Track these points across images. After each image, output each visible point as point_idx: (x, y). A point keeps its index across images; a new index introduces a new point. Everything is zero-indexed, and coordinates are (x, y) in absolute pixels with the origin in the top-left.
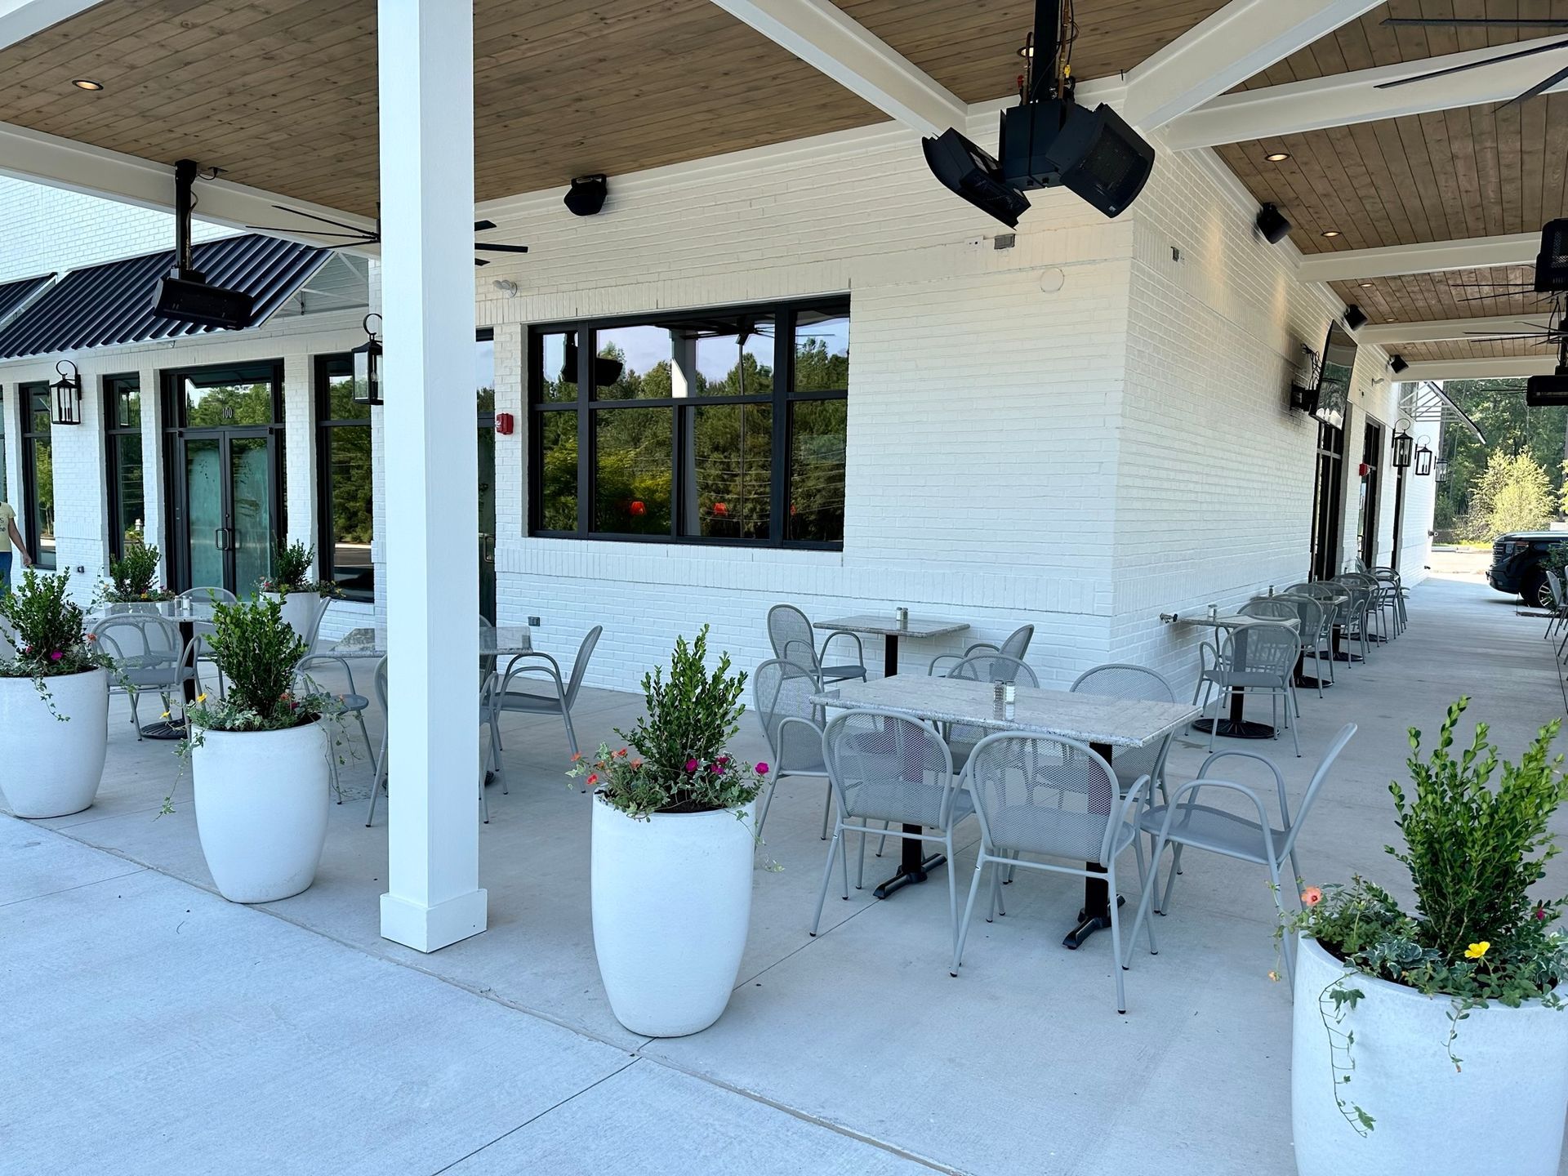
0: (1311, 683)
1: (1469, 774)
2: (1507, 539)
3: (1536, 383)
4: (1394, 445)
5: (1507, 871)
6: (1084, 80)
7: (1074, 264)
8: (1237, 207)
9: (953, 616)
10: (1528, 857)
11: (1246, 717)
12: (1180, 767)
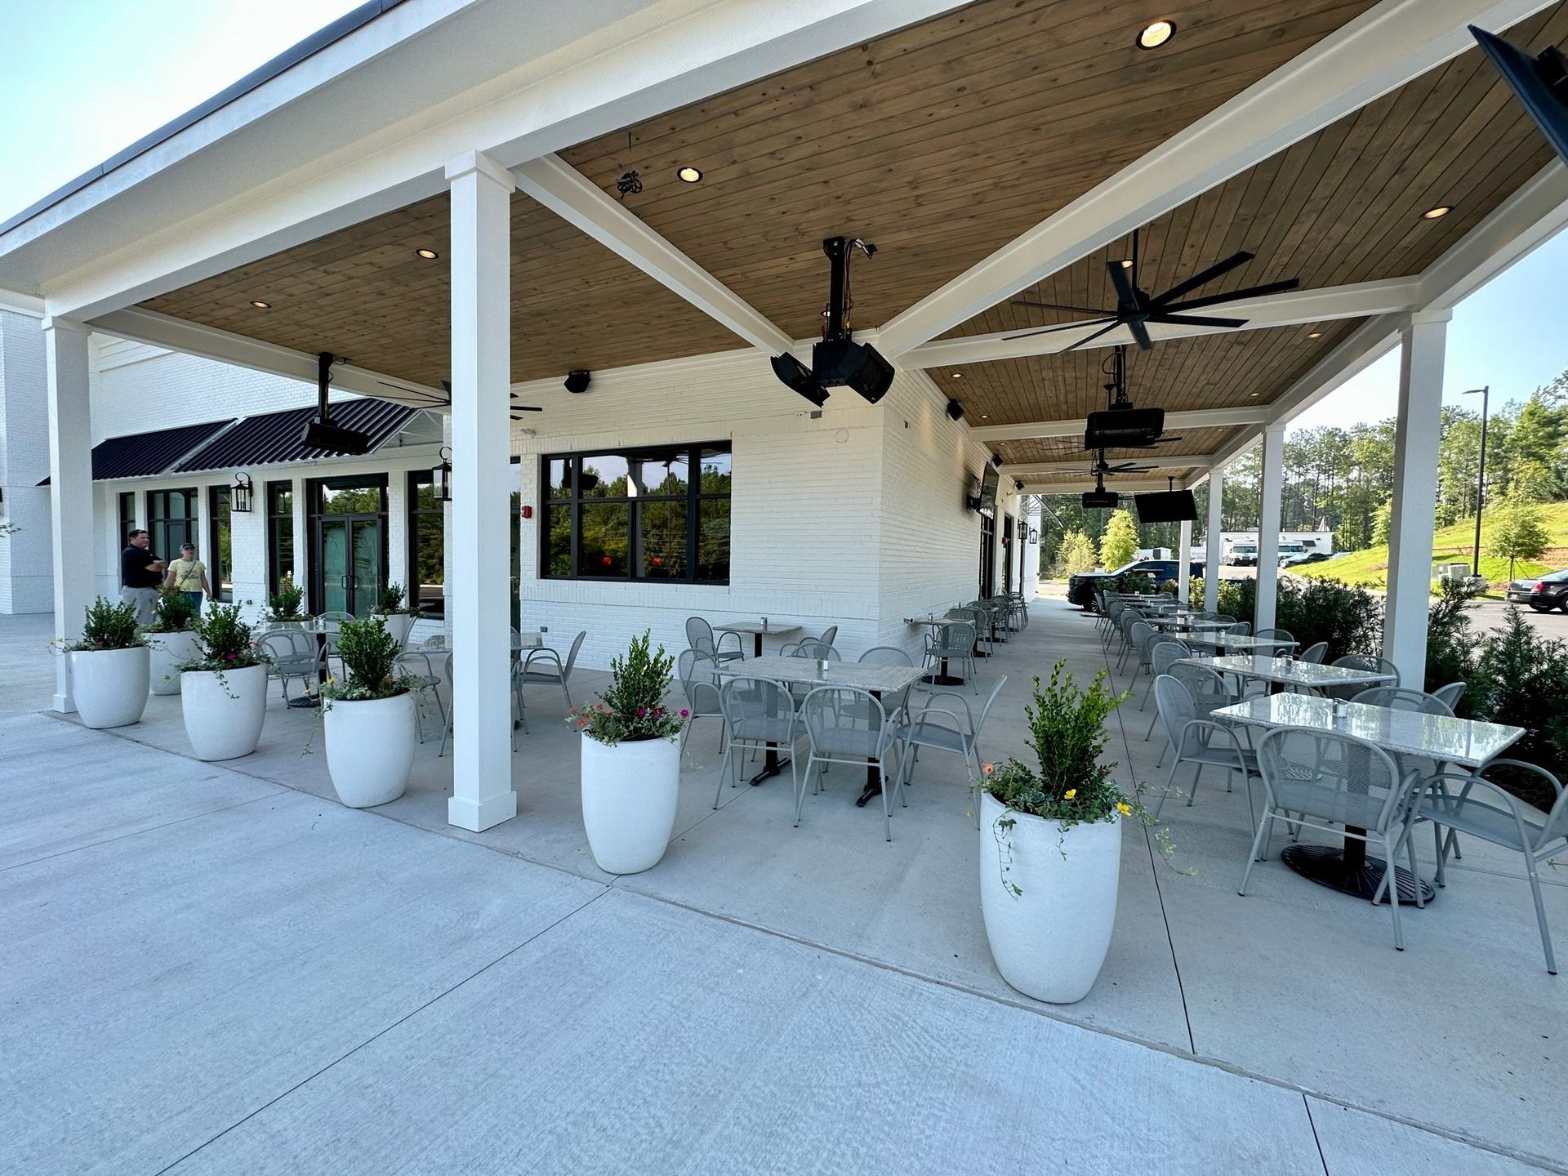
0: (981, 655)
1: (1064, 700)
2: (1076, 577)
3: (1087, 496)
4: (1019, 528)
5: (1084, 751)
6: (856, 330)
7: (854, 428)
8: (937, 401)
9: (794, 622)
10: (1094, 743)
11: (949, 674)
12: (916, 702)
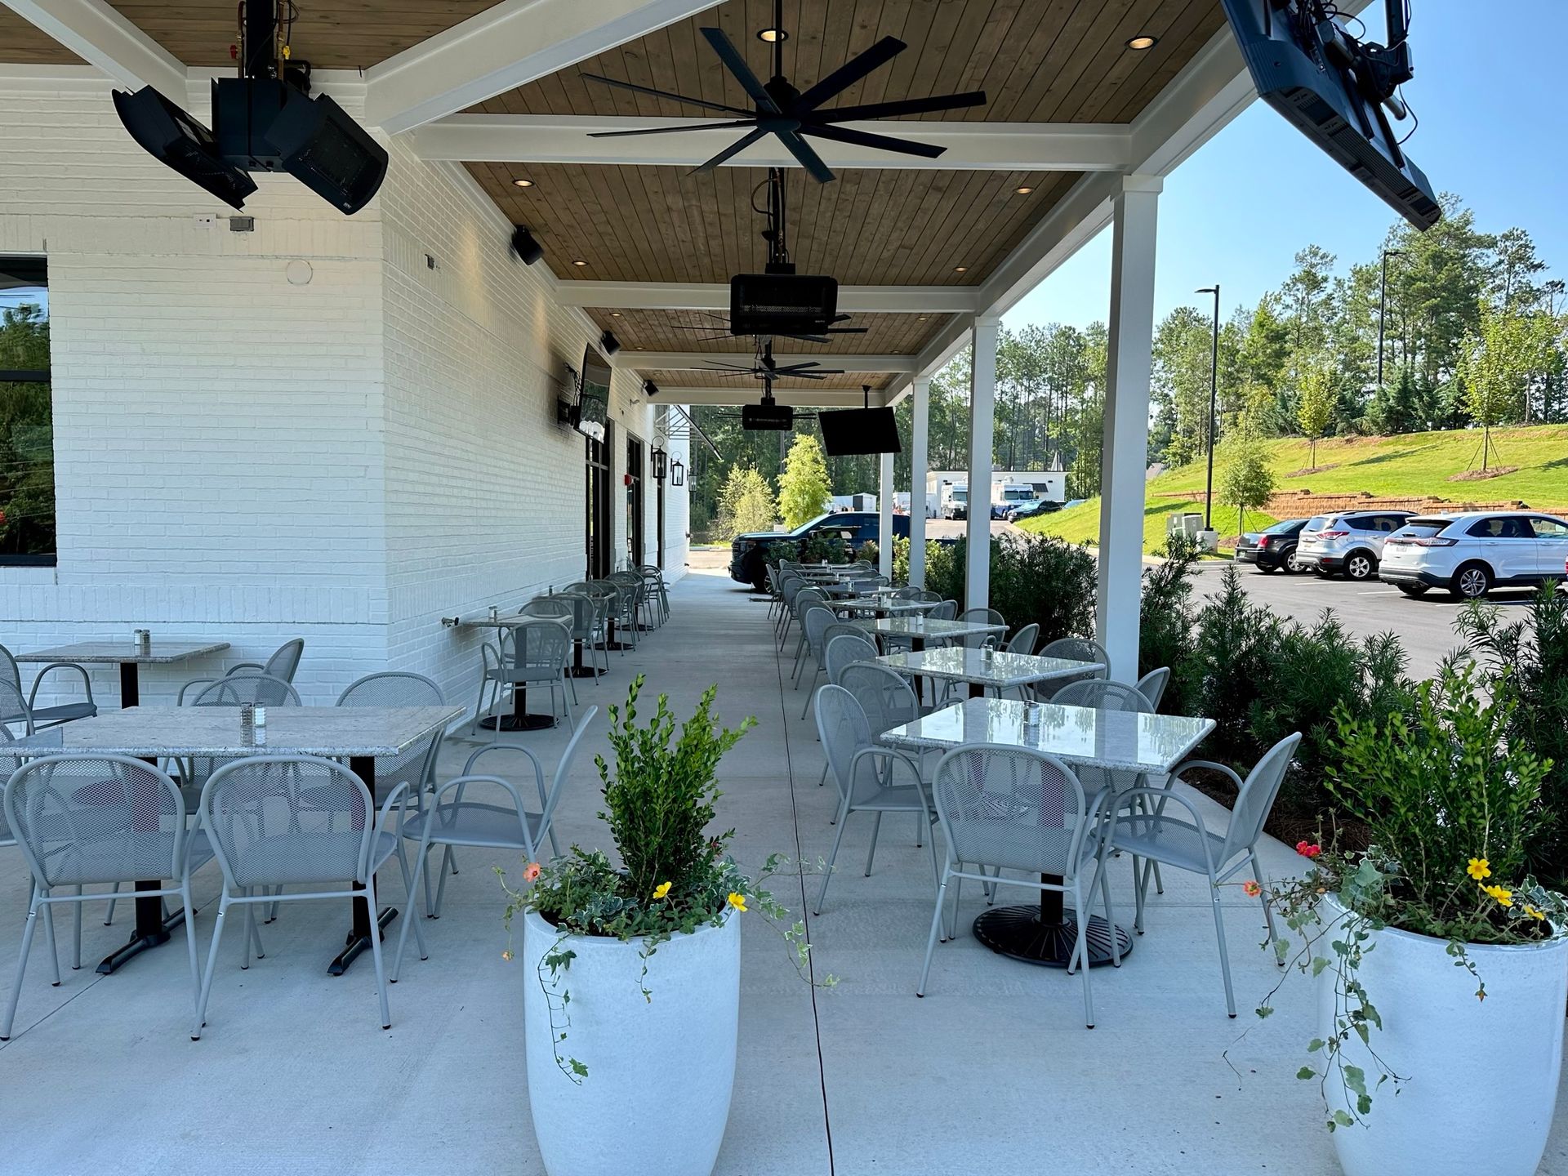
0: (588, 673)
1: (656, 739)
2: (741, 539)
3: (749, 411)
4: (653, 459)
6: (319, 67)
7: (321, 258)
8: (491, 224)
10: (701, 803)
11: (530, 710)
